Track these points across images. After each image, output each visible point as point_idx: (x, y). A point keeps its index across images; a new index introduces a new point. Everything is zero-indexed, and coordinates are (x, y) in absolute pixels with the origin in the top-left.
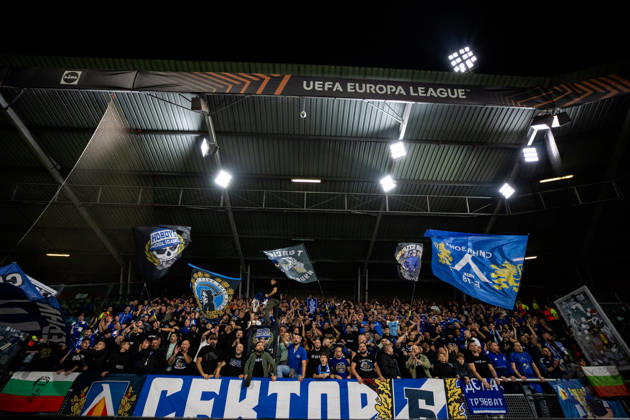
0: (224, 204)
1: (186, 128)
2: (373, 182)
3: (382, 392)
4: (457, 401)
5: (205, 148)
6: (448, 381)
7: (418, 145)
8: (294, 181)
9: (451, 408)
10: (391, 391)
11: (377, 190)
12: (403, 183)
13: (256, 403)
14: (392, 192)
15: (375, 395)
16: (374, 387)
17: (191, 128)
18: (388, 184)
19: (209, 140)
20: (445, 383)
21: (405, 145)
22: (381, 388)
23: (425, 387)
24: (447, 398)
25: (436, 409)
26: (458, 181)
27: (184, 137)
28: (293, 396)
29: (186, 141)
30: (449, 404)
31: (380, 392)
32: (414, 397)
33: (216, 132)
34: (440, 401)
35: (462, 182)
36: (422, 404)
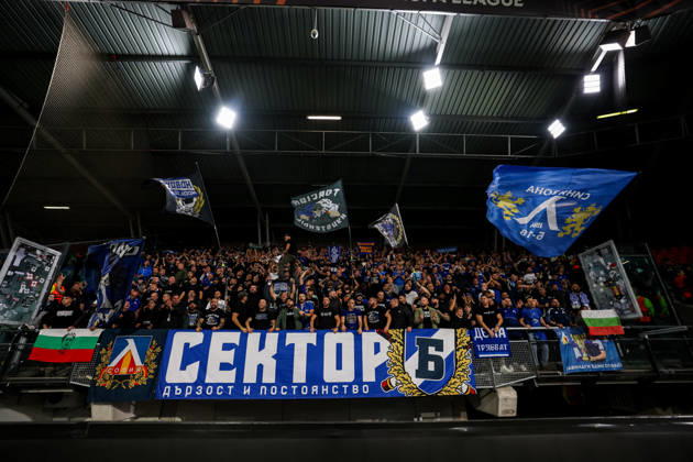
0: (231, 148)
1: (172, 53)
2: (402, 118)
3: (395, 341)
4: (464, 347)
5: (199, 79)
6: (459, 331)
7: (458, 72)
8: (310, 118)
9: (459, 353)
10: (403, 340)
11: (407, 128)
12: (438, 119)
13: (275, 352)
14: (424, 131)
15: (388, 343)
16: (387, 337)
17: (179, 53)
18: (419, 121)
19: (203, 69)
20: (456, 333)
21: (442, 73)
22: (394, 337)
23: (436, 336)
24: (456, 345)
25: (444, 355)
26: (502, 117)
27: (171, 63)
28: (309, 345)
29: (175, 69)
30: (457, 350)
31: (393, 341)
32: (424, 345)
33: (211, 58)
34: (449, 347)
35: (507, 118)
36: (432, 351)
